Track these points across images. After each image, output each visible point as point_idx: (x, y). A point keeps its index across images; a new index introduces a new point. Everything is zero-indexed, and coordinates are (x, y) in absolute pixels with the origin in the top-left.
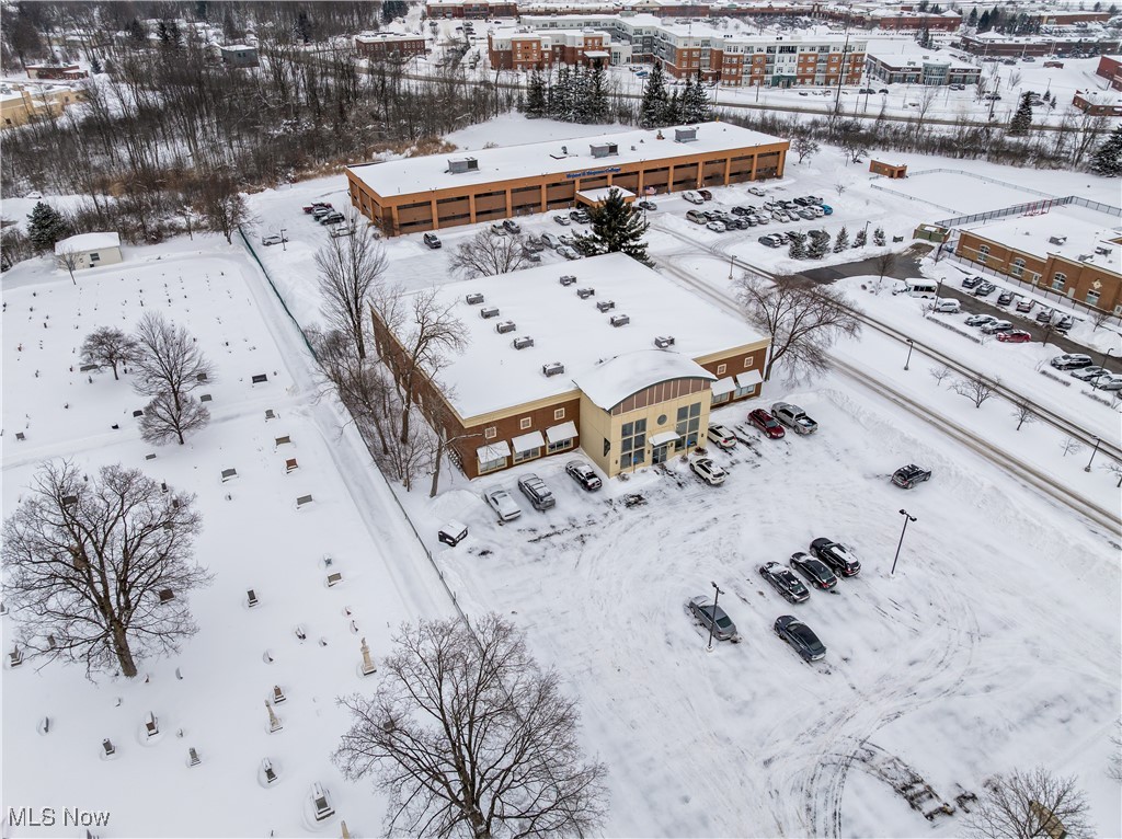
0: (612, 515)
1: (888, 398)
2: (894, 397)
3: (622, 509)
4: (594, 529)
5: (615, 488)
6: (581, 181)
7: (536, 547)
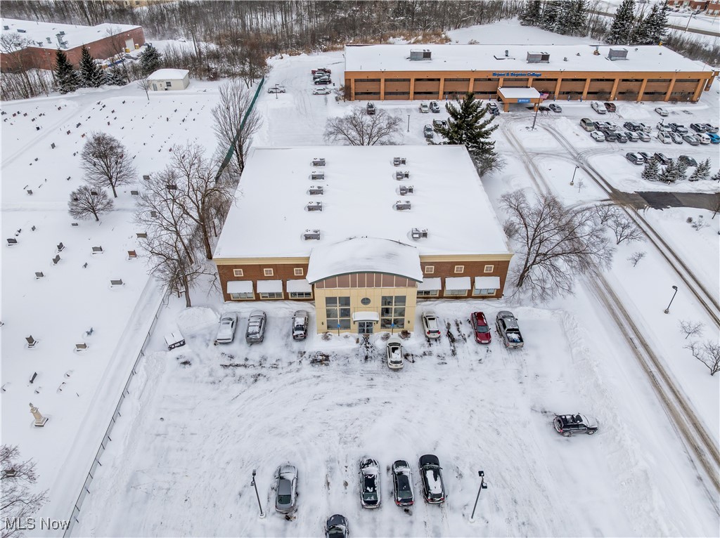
0: (295, 366)
1: (626, 335)
2: (632, 335)
3: (306, 362)
4: (273, 373)
5: (316, 344)
6: (505, 80)
7: (222, 372)
